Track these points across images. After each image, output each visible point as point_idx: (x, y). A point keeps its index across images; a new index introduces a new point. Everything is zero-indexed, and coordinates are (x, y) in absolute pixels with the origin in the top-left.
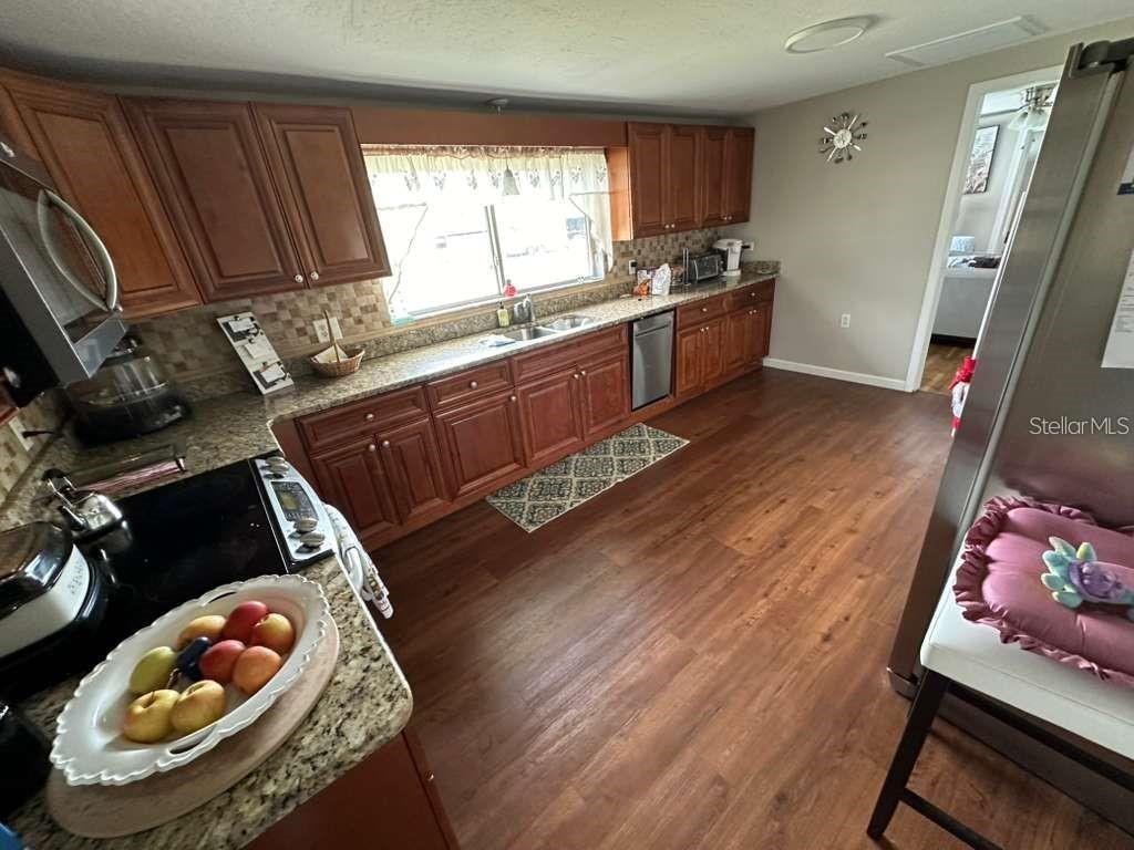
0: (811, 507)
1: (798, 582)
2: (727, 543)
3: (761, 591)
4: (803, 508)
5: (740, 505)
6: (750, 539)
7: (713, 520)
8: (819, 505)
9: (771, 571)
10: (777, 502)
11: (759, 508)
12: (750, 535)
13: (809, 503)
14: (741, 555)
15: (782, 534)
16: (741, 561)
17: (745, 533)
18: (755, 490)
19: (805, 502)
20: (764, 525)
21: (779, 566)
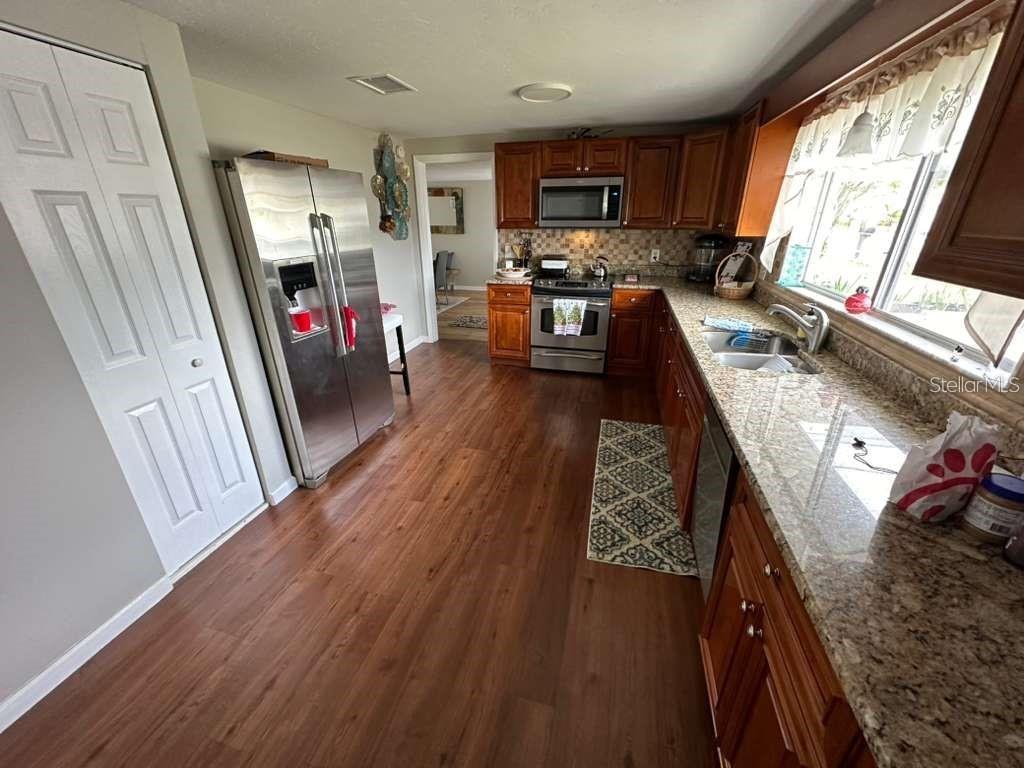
0: (421, 501)
1: (431, 443)
2: (477, 451)
3: (450, 435)
4: (430, 496)
5: (482, 482)
6: (465, 458)
7: (495, 464)
8: (416, 503)
9: (447, 443)
10: (452, 496)
11: (466, 484)
12: (466, 461)
13: (424, 504)
14: (467, 447)
15: (443, 469)
16: (466, 443)
17: (469, 461)
18: (473, 503)
19: (428, 503)
20: (459, 472)
21: (442, 449)
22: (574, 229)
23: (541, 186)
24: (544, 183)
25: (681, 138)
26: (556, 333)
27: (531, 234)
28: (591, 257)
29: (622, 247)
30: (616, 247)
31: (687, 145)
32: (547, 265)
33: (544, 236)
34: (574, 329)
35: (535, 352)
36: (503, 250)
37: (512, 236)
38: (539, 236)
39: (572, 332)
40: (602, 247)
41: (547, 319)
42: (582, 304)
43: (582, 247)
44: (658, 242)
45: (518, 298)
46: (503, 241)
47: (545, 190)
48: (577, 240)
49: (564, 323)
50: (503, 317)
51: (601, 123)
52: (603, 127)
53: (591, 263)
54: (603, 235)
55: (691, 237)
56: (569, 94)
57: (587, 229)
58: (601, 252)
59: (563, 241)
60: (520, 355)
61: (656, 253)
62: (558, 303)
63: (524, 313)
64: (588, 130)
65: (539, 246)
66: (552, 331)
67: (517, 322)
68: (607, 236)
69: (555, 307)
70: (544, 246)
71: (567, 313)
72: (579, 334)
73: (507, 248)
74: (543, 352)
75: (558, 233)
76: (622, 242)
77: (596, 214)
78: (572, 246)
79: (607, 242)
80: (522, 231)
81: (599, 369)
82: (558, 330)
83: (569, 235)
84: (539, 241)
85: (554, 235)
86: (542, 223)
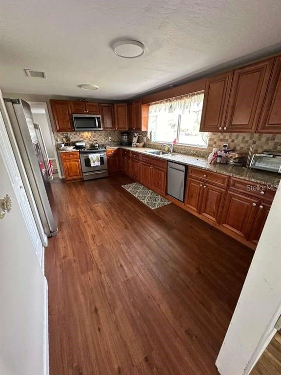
22: (83, 131)
23: (73, 116)
24: (74, 116)
25: (113, 105)
26: (92, 166)
27: (67, 134)
28: (91, 141)
29: (100, 137)
30: (98, 137)
31: (115, 107)
32: (78, 144)
33: (73, 134)
34: (98, 164)
35: (84, 174)
36: (57, 141)
37: (59, 135)
38: (71, 134)
39: (97, 165)
40: (94, 137)
41: (88, 162)
42: (98, 155)
43: (87, 137)
44: (110, 135)
45: (75, 156)
46: (56, 137)
47: (75, 118)
48: (85, 135)
49: (94, 162)
50: (70, 164)
51: (90, 97)
52: (90, 99)
53: (91, 143)
54: (94, 133)
55: (118, 133)
56: (97, 88)
57: (88, 131)
58: (94, 139)
59: (80, 136)
60: (79, 177)
61: (110, 138)
62: (91, 156)
63: (78, 161)
64: (85, 99)
65: (72, 138)
66: (90, 166)
67: (76, 165)
68: (95, 134)
69: (90, 158)
70: (73, 138)
71: (95, 159)
72: (100, 165)
73: (58, 140)
74: (87, 174)
75: (78, 133)
76: (100, 135)
77: (94, 126)
78: (84, 137)
79: (95, 135)
80: (64, 133)
81: (106, 175)
82: (92, 165)
83: (82, 134)
84: (71, 136)
85: (77, 134)
86: (76, 129)
